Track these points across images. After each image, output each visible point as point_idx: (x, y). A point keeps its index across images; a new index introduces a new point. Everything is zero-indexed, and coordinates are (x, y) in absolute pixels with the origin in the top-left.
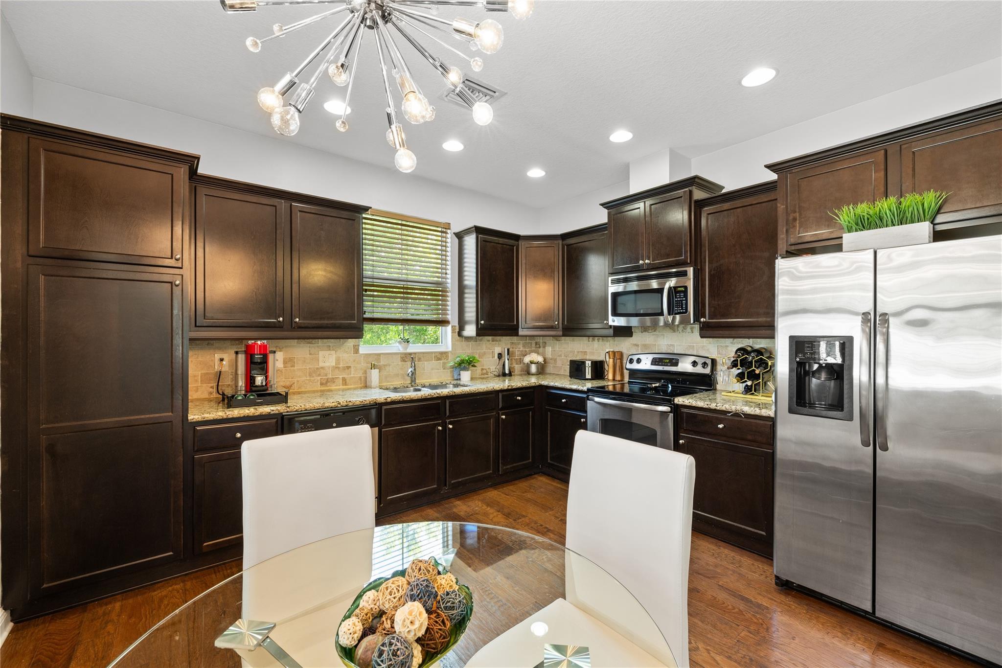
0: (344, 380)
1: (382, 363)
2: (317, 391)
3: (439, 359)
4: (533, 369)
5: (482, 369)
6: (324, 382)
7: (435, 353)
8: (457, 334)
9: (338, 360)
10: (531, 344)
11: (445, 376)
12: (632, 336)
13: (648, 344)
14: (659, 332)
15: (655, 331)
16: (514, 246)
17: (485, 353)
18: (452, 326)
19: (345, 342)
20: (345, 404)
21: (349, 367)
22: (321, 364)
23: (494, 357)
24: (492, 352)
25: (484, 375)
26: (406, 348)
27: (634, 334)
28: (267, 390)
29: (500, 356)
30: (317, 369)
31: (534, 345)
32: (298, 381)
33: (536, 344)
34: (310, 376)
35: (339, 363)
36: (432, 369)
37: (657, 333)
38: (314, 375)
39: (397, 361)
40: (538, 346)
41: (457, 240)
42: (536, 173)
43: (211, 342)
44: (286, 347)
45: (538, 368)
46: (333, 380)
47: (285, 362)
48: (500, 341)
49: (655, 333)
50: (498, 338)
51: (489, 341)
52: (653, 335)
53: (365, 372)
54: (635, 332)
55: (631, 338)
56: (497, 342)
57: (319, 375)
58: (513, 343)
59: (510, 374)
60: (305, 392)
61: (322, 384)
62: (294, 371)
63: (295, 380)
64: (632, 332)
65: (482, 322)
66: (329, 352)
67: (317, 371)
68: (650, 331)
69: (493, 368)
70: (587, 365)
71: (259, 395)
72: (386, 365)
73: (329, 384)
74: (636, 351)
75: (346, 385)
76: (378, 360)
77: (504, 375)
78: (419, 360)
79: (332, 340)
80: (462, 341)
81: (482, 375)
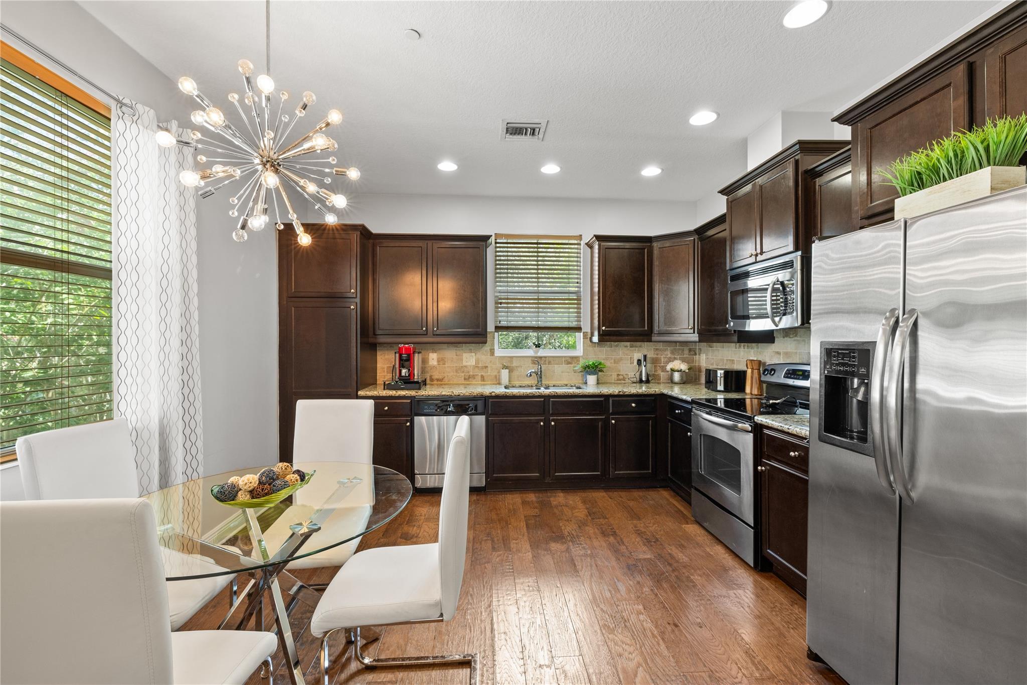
0: (482, 377)
1: (514, 364)
2: (462, 384)
3: (569, 363)
4: (677, 377)
5: (618, 375)
6: (467, 377)
7: (565, 357)
8: (589, 339)
9: (477, 361)
10: (683, 350)
11: (577, 379)
12: (774, 343)
13: (790, 352)
14: (801, 337)
15: (796, 336)
16: (645, 249)
17: (621, 359)
18: (584, 333)
19: (483, 346)
20: (457, 394)
21: (486, 367)
22: (465, 364)
23: (633, 363)
24: (631, 358)
25: (620, 380)
26: (537, 352)
27: (776, 339)
28: (410, 379)
29: (639, 362)
30: (462, 367)
31: (686, 352)
32: (448, 376)
33: (690, 350)
34: (456, 372)
35: (478, 364)
36: (562, 372)
37: (799, 339)
38: (459, 371)
39: (529, 362)
40: (692, 353)
41: (589, 250)
42: (651, 171)
43: (392, 345)
44: (440, 349)
45: (682, 376)
46: (474, 377)
47: (438, 361)
48: (640, 347)
49: (796, 338)
50: (638, 344)
51: (626, 347)
52: (795, 340)
53: (499, 372)
54: (777, 338)
55: (773, 344)
56: (637, 349)
57: (463, 372)
58: (657, 349)
59: (648, 381)
60: (453, 384)
61: (465, 379)
62: (445, 367)
63: (446, 375)
64: (774, 337)
65: (604, 328)
66: (470, 354)
67: (461, 369)
68: (791, 336)
69: (631, 374)
70: (719, 375)
71: (405, 383)
72: (518, 367)
73: (470, 380)
74: (778, 361)
75: (484, 381)
76: (511, 362)
77: (641, 381)
78: (549, 363)
79: (473, 345)
80: (595, 347)
81: (618, 380)
